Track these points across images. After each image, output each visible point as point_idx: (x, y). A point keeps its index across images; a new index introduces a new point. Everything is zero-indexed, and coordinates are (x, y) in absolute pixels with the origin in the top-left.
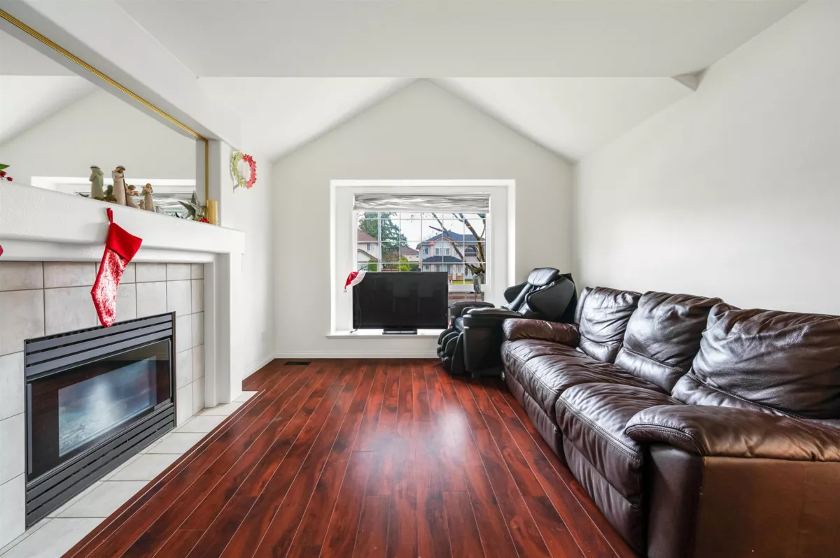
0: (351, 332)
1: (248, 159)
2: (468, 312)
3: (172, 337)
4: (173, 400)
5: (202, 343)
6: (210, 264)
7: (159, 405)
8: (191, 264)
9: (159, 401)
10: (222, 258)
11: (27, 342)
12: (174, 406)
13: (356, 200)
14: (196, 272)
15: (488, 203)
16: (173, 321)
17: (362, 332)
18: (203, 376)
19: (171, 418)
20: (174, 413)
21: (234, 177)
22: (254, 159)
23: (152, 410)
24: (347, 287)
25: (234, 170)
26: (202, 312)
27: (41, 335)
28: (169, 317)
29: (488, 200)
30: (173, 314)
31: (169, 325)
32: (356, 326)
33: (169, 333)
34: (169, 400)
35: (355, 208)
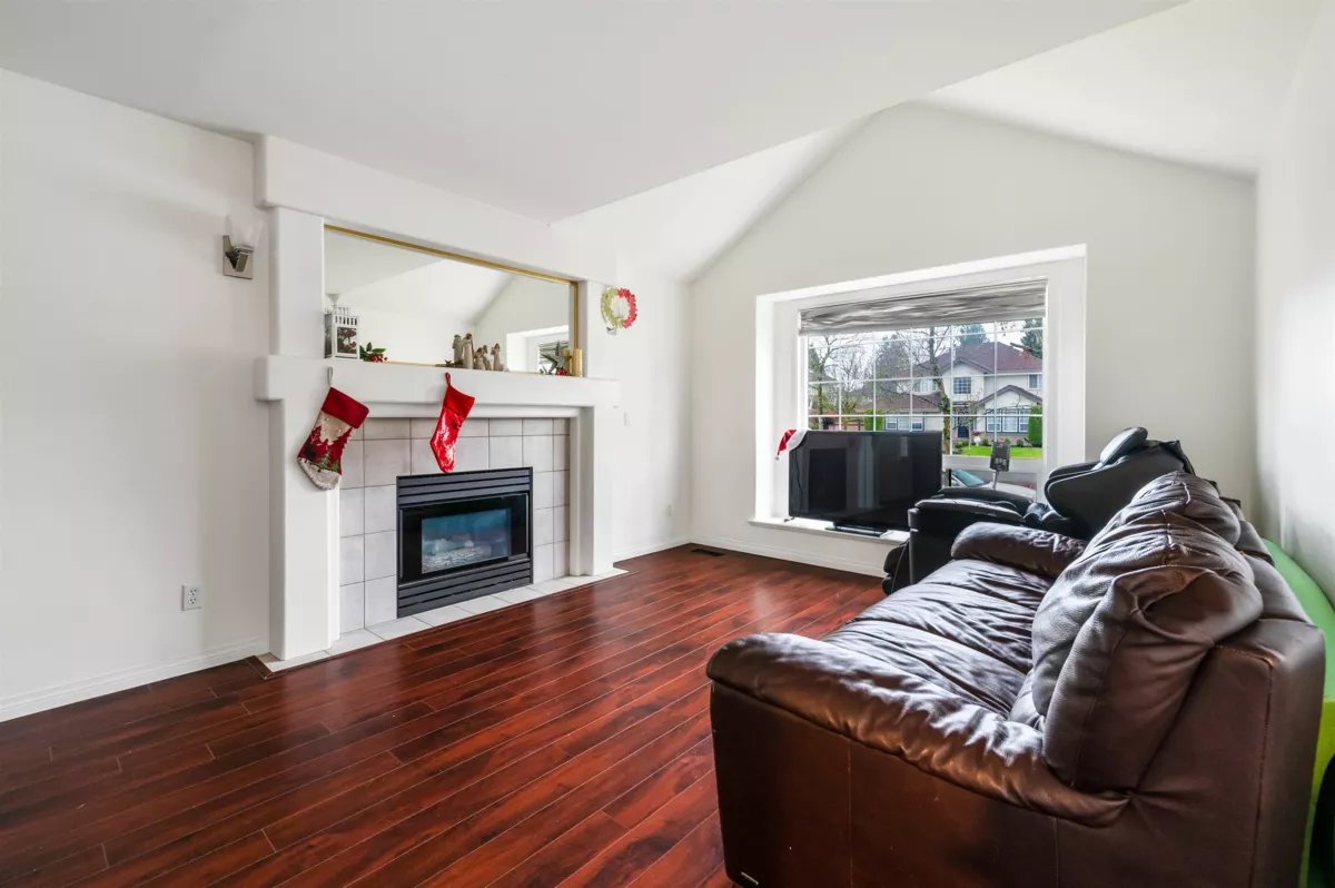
0: (786, 520)
1: (626, 294)
2: (917, 504)
3: (530, 492)
4: (530, 555)
5: (567, 504)
6: (574, 419)
7: (514, 557)
8: (553, 419)
9: (514, 553)
10: (587, 411)
11: (399, 478)
12: (531, 562)
13: (803, 320)
14: (560, 428)
15: (1043, 297)
16: (530, 476)
17: (800, 522)
18: (567, 540)
19: (527, 573)
20: (531, 569)
21: (607, 318)
22: (632, 293)
23: (506, 559)
24: (781, 452)
25: (606, 309)
26: (567, 470)
27: (408, 474)
28: (527, 473)
29: (1043, 290)
30: (530, 469)
31: (527, 480)
32: (793, 513)
33: (527, 487)
34: (525, 555)
35: (802, 332)
